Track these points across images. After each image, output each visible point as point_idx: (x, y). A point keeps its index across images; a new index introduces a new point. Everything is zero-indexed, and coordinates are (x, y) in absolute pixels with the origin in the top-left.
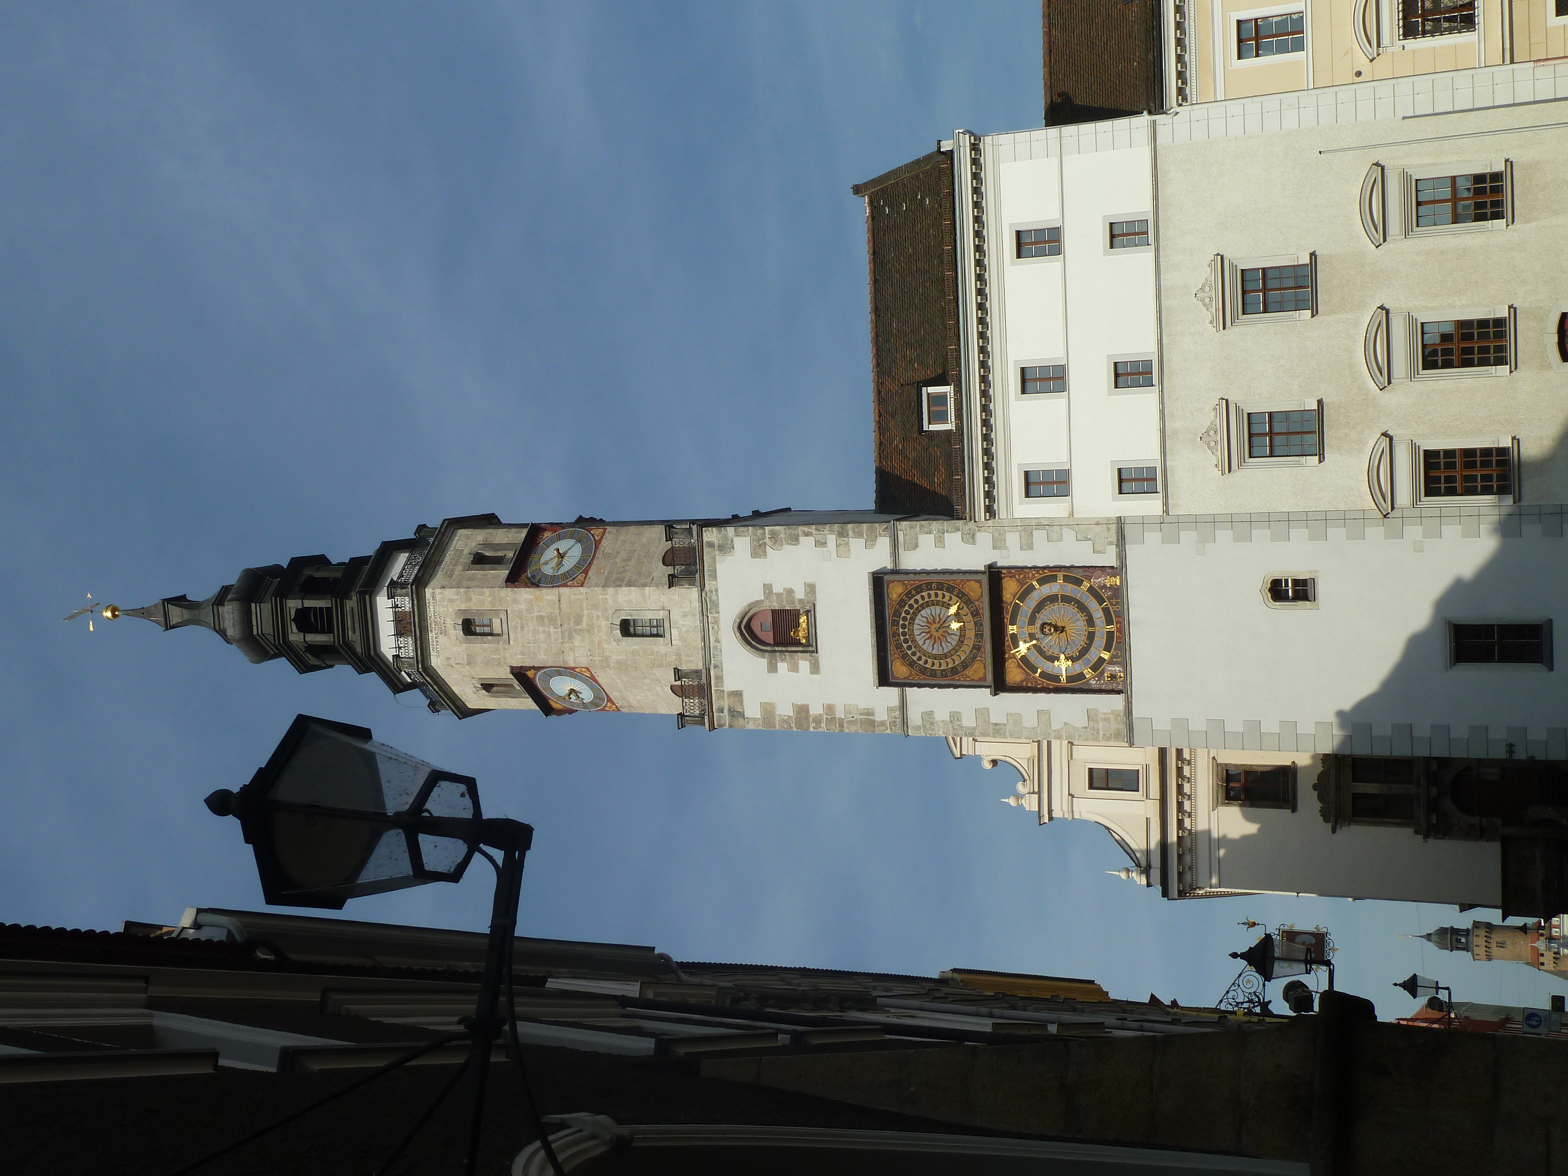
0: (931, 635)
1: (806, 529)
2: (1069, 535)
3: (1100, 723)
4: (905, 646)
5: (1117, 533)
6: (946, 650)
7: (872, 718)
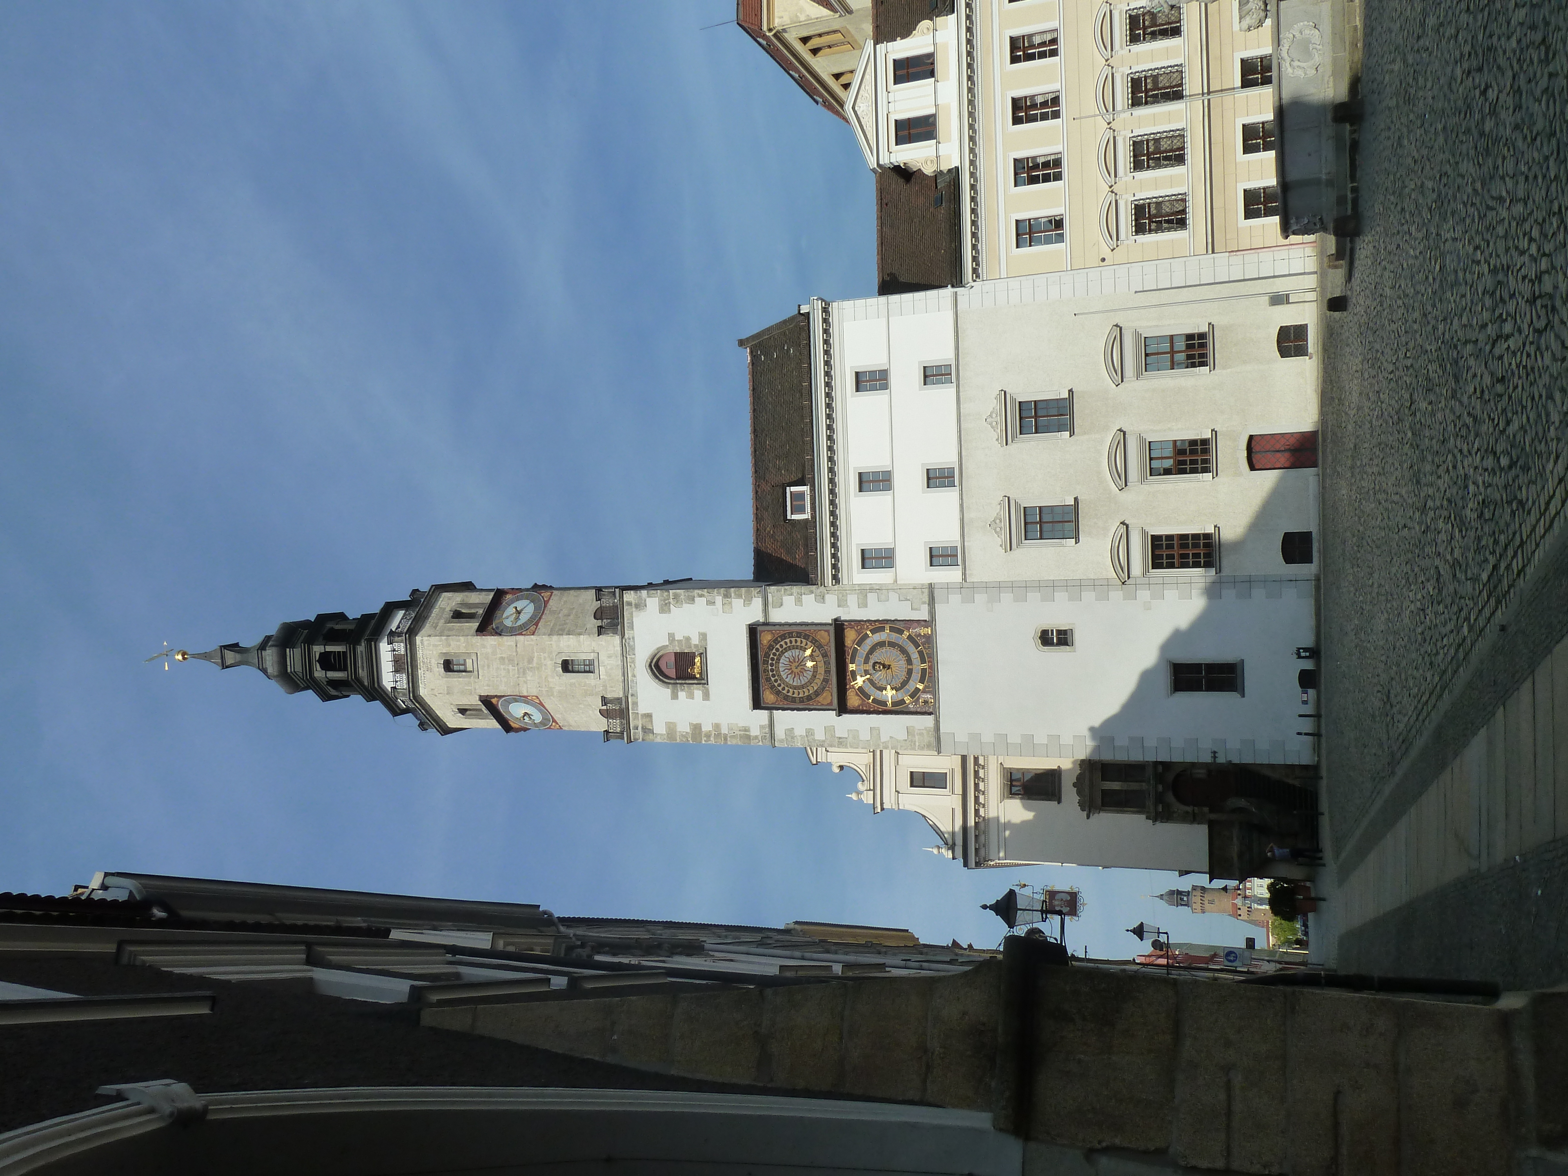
0: (792, 672)
1: (700, 592)
2: (893, 596)
3: (917, 737)
4: (773, 679)
5: (929, 595)
6: (803, 683)
7: (748, 733)
